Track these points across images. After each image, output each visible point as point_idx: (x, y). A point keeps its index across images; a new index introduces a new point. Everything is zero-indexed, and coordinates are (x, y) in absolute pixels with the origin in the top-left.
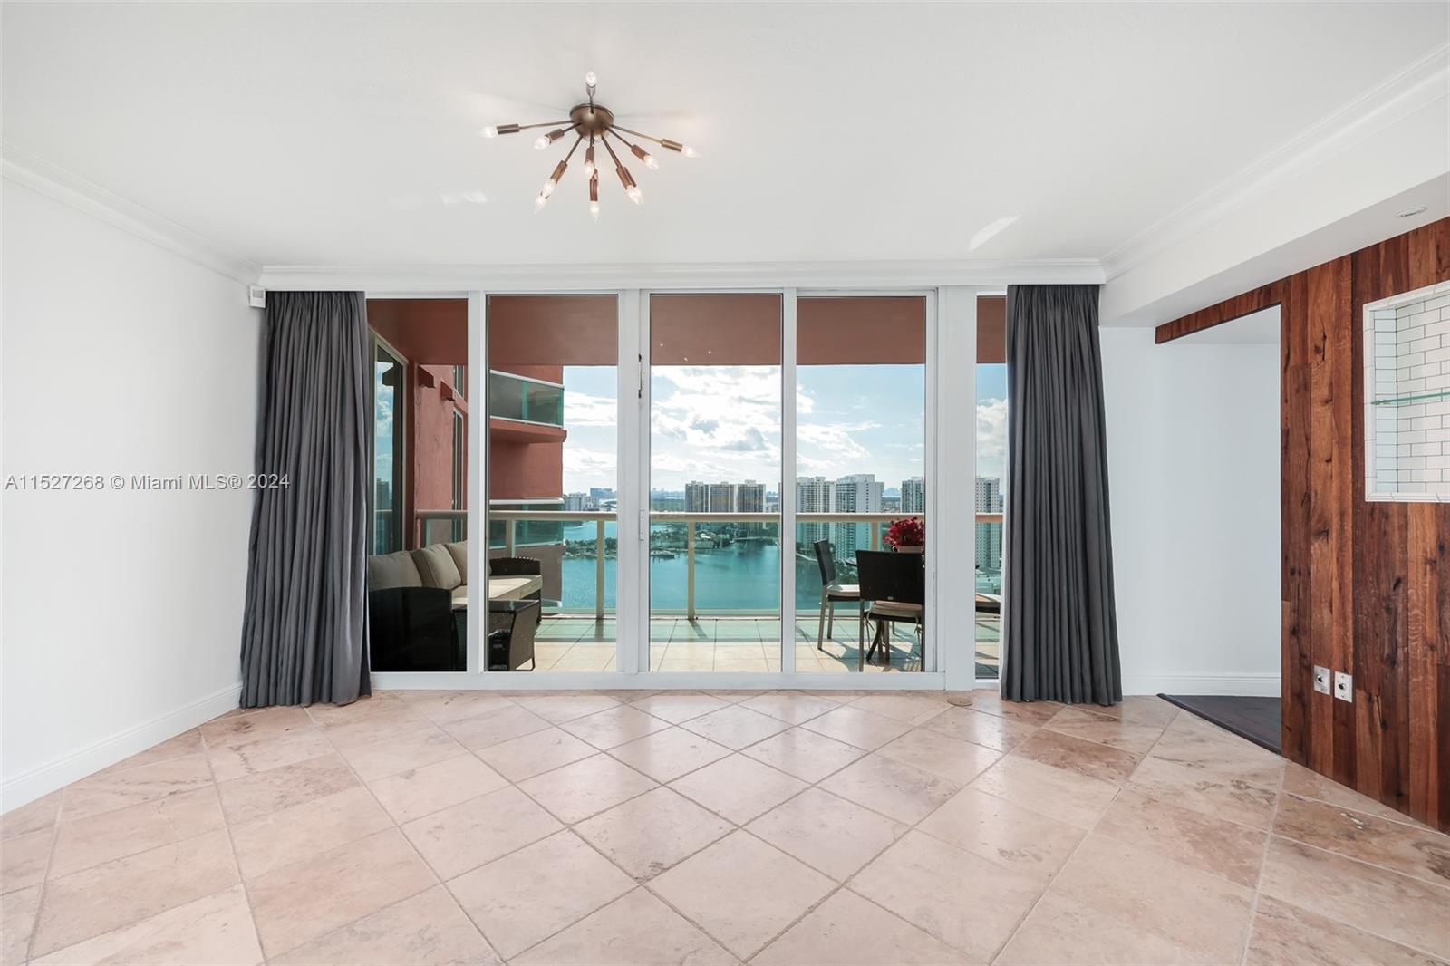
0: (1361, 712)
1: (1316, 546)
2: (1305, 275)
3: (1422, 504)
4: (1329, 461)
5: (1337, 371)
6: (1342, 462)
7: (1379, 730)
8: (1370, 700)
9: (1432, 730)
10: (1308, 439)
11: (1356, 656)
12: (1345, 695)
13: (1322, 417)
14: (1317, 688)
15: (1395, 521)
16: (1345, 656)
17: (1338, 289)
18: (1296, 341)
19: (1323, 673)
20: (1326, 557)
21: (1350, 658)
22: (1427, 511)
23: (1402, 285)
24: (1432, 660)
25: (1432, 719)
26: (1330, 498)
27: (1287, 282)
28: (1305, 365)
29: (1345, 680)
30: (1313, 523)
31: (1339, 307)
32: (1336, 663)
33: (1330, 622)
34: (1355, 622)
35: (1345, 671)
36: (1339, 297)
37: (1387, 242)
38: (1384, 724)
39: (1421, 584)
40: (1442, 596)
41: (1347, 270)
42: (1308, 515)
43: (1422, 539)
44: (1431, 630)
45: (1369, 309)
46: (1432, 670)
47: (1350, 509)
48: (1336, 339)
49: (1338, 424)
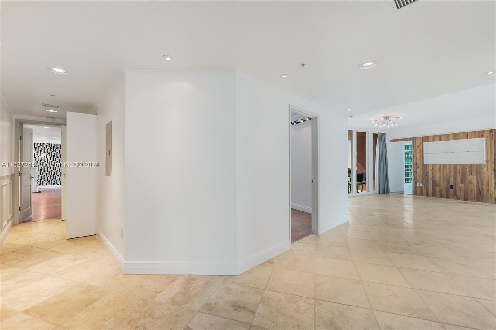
0: (423, 187)
1: (418, 170)
2: (416, 138)
4: (419, 159)
5: (420, 149)
6: (421, 159)
10: (416, 157)
12: (421, 186)
14: (418, 186)
15: (428, 166)
17: (420, 140)
18: (415, 145)
19: (418, 184)
21: (422, 181)
22: (431, 165)
23: (428, 141)
25: (431, 186)
27: (413, 138)
28: (416, 148)
31: (420, 142)
33: (419, 178)
34: (423, 178)
35: (421, 183)
37: (426, 136)
38: (426, 188)
39: (430, 173)
40: (433, 174)
41: (421, 138)
42: (416, 166)
43: (430, 168)
44: (431, 177)
45: (424, 143)
46: (431, 181)
47: (422, 165)
48: (420, 146)
49: (420, 156)
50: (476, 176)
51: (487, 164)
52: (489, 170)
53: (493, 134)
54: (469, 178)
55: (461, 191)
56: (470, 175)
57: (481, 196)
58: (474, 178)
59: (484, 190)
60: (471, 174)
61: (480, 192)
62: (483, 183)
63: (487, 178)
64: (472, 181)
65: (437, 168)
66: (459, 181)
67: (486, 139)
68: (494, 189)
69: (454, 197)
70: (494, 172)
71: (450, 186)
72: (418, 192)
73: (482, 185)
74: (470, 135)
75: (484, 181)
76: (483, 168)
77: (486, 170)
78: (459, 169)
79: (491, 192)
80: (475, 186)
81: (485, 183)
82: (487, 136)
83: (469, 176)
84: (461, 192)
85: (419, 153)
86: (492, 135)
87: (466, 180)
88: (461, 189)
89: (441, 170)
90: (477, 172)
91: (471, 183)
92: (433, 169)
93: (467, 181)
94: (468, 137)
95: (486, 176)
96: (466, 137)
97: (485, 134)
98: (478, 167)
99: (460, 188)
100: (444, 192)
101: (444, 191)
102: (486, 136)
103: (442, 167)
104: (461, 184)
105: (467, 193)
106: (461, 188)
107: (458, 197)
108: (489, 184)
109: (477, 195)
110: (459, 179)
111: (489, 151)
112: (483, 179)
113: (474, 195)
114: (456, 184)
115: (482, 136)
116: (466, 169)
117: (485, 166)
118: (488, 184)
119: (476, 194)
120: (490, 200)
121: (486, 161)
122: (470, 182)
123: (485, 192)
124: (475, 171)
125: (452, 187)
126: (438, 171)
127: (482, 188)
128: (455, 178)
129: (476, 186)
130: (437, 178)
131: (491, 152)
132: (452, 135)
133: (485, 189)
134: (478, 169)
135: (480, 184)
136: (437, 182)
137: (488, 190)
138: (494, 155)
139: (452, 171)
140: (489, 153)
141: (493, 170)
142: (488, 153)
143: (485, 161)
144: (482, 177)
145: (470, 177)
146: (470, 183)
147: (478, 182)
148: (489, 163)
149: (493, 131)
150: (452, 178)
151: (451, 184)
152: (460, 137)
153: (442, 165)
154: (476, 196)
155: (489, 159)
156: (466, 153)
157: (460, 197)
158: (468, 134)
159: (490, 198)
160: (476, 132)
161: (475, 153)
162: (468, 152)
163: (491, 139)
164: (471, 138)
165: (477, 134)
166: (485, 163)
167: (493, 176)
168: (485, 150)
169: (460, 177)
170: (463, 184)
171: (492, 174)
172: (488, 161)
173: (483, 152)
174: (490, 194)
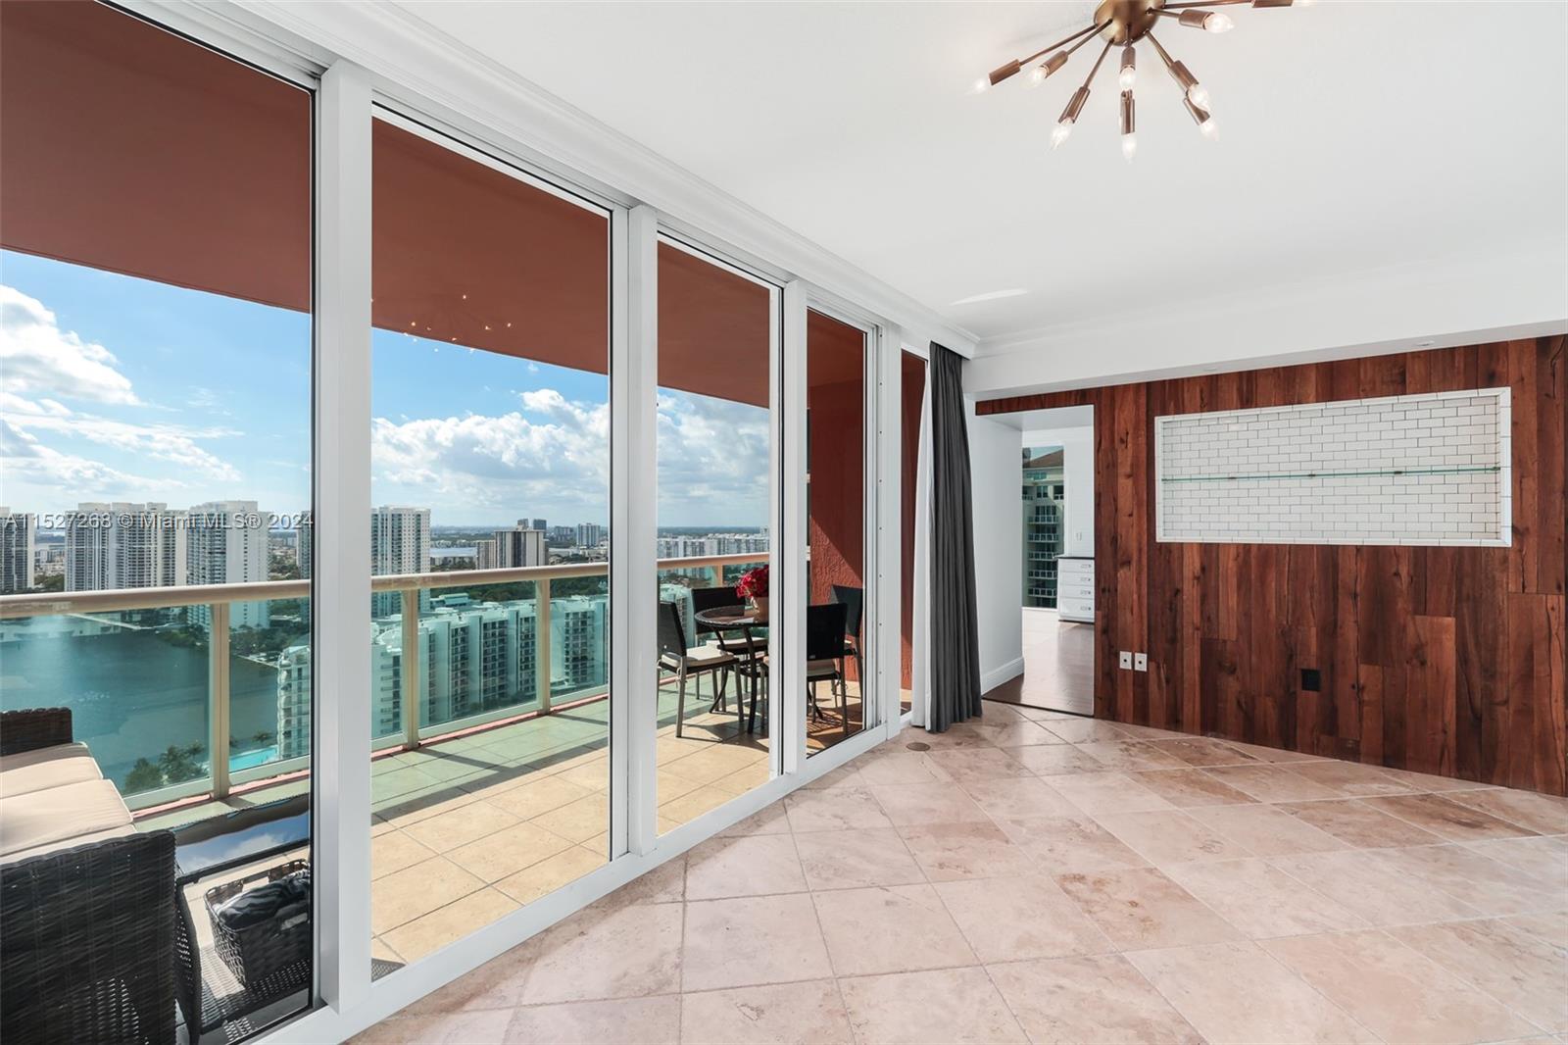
0: (1153, 677)
1: (1122, 573)
2: (1113, 388)
3: (1192, 544)
4: (1131, 515)
5: (1136, 457)
6: (1140, 517)
7: (1164, 685)
8: (1158, 667)
9: (1197, 677)
10: (1115, 500)
11: (1149, 641)
12: (1142, 667)
13: (1125, 486)
14: (1122, 666)
15: (1176, 554)
16: (1142, 642)
17: (1136, 402)
18: (1106, 433)
19: (1125, 656)
20: (1127, 578)
21: (1145, 643)
22: (1195, 548)
23: (1180, 410)
24: (1198, 635)
25: (1197, 672)
26: (1130, 539)
27: (1099, 390)
28: (1113, 449)
29: (1142, 657)
30: (1119, 557)
31: (1137, 415)
32: (1137, 647)
33: (1131, 621)
34: (1149, 621)
35: (1142, 652)
36: (1138, 409)
37: (1170, 380)
38: (1168, 681)
39: (1190, 592)
40: (1204, 598)
41: (1144, 392)
42: (1115, 552)
43: (1192, 565)
44: (1197, 618)
45: (1159, 421)
46: (1197, 642)
47: (1145, 549)
48: (1136, 436)
49: (1137, 493)
50: (1450, 621)
51: (1521, 551)
52: (1532, 589)
53: (1559, 363)
54: (1411, 630)
55: (1366, 709)
56: (1416, 612)
57: (1480, 743)
58: (1442, 634)
59: (1502, 709)
60: (1421, 607)
61: (1478, 719)
62: (1494, 663)
63: (1520, 635)
64: (1428, 648)
65: (1229, 565)
66: (1353, 644)
67: (1513, 398)
68: (1562, 704)
69: (1324, 739)
70: (1562, 598)
71: (1299, 673)
72: (1126, 700)
73: (1490, 673)
74: (1416, 370)
75: (1502, 653)
76: (1498, 575)
77: (1512, 588)
78: (1351, 574)
79: (1544, 721)
80: (1446, 681)
81: (1509, 666)
82: (1523, 379)
83: (1413, 619)
84: (1362, 717)
85: (1129, 476)
86: (1549, 370)
87: (1394, 642)
88: (1366, 697)
89: (1250, 580)
90: (1459, 600)
91: (1423, 663)
92: (1203, 569)
93: (1400, 646)
94: (1404, 382)
95: (1511, 622)
96: (1393, 382)
97: (1511, 366)
98: (1467, 567)
99: (1359, 689)
100: (1268, 710)
101: (1269, 702)
102: (1513, 375)
103: (1253, 562)
104: (1364, 669)
105: (1402, 724)
106: (1361, 689)
107: (1346, 739)
108: (1533, 670)
109: (1458, 737)
110: (1351, 635)
111: (1534, 467)
112: (1496, 639)
113: (1439, 737)
114: (1333, 666)
115: (1492, 380)
116: (1395, 579)
117: (1505, 559)
118: (1527, 676)
119: (1452, 728)
120: (1537, 772)
121: (1514, 529)
122: (1418, 655)
123: (1505, 717)
124: (1445, 588)
125: (1310, 680)
126: (1234, 581)
127: (1489, 693)
128: (1330, 630)
129: (1453, 681)
130: (1228, 627)
131: (1544, 478)
132: (1313, 375)
133: (1507, 702)
134: (1467, 581)
135: (1475, 670)
136: (1229, 646)
137: (1525, 712)
138: (1564, 492)
139: (1312, 588)
140: (1531, 484)
141: (1554, 585)
142: (1525, 480)
143: (1510, 529)
144: (1490, 627)
145: (1419, 627)
146: (1415, 662)
147: (1463, 659)
148: (1532, 541)
149: (1556, 348)
150: (1314, 630)
151: (1305, 667)
152: (1359, 382)
153: (1254, 551)
154: (1452, 742)
155: (1532, 521)
156: (1387, 480)
157: (1358, 743)
158: (1404, 366)
159: (1537, 756)
160: (1452, 351)
161: (1439, 479)
162: (1397, 478)
163: (1544, 399)
164: (1426, 388)
165: (1462, 365)
166: (1506, 540)
167: (1554, 627)
168: (1509, 464)
169: (1356, 622)
170: (1377, 667)
171: (1553, 615)
172: (1527, 529)
173: (1491, 477)
174: (1536, 734)
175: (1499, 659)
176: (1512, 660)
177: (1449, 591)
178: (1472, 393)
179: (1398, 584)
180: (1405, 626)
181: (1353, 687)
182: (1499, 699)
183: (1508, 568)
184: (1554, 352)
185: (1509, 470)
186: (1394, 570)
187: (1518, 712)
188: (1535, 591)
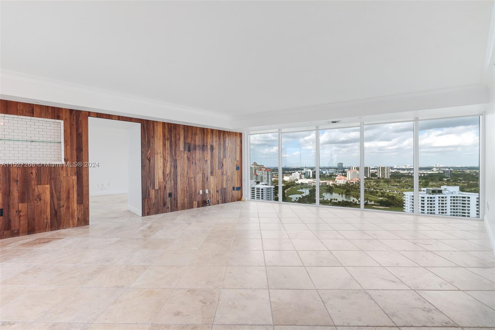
50: (48, 186)
53: (75, 117)
54: (37, 191)
55: (21, 218)
56: (38, 184)
57: (57, 219)
58: (45, 190)
59: (62, 208)
60: (39, 183)
61: (56, 212)
62: (60, 196)
63: (66, 187)
64: (42, 195)
66: (16, 197)
67: (64, 124)
68: (76, 204)
69: (5, 232)
70: (76, 177)
73: (59, 199)
74: (36, 110)
75: (62, 193)
76: (61, 171)
77: (64, 175)
78: (15, 174)
79: (72, 209)
80: (47, 203)
81: (64, 196)
82: (66, 119)
83: (37, 187)
84: (20, 221)
86: (72, 118)
87: (31, 194)
88: (21, 214)
90: (50, 179)
91: (40, 200)
93: (33, 195)
94: (33, 113)
95: (64, 184)
96: (30, 112)
97: (64, 115)
98: (53, 170)
99: (19, 212)
102: (64, 118)
104: (20, 205)
105: (34, 219)
106: (20, 212)
107: (14, 230)
108: (69, 196)
109: (51, 219)
110: (15, 194)
111: (69, 143)
112: (60, 189)
113: (45, 220)
114: (9, 206)
115: (58, 118)
116: (31, 175)
118: (68, 198)
119: (49, 217)
120: (71, 223)
121: (65, 159)
122: (39, 198)
123: (63, 210)
127: (59, 205)
128: (7, 194)
129: (49, 203)
131: (72, 146)
133: (63, 206)
134: (53, 174)
135: (55, 199)
137: (68, 208)
138: (76, 150)
140: (69, 147)
141: (74, 173)
142: (67, 146)
143: (64, 159)
144: (59, 186)
145: (39, 189)
146: (38, 200)
147: (52, 196)
149: (74, 113)
152: (17, 110)
154: (49, 221)
155: (69, 157)
156: (29, 143)
157: (18, 230)
158: (33, 108)
159: (71, 219)
160: (48, 107)
161: (45, 144)
162: (32, 143)
163: (71, 125)
164: (40, 116)
165: (51, 112)
166: (63, 162)
167: (74, 184)
168: (63, 142)
169: (17, 190)
170: (25, 204)
171: (74, 181)
172: (68, 159)
173: (59, 145)
174: (71, 213)
175: (61, 195)
176: (64, 195)
177: (48, 177)
178: (54, 120)
179: (32, 176)
180: (34, 189)
181: (17, 212)
182: (62, 205)
183: (63, 170)
184: (74, 114)
185: (63, 143)
186: (31, 172)
187: (66, 208)
188: (70, 175)
